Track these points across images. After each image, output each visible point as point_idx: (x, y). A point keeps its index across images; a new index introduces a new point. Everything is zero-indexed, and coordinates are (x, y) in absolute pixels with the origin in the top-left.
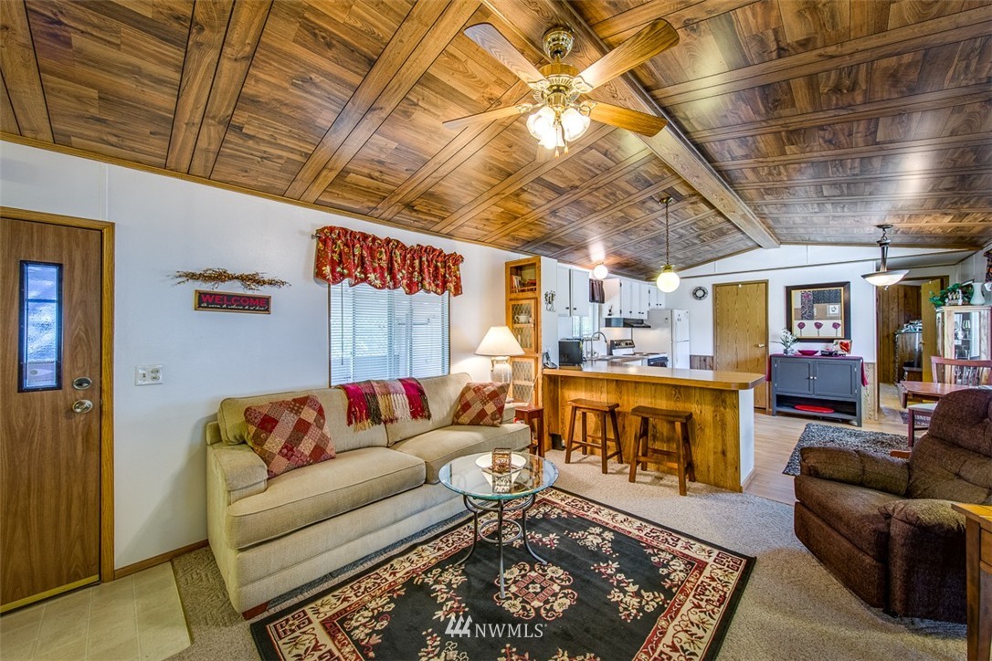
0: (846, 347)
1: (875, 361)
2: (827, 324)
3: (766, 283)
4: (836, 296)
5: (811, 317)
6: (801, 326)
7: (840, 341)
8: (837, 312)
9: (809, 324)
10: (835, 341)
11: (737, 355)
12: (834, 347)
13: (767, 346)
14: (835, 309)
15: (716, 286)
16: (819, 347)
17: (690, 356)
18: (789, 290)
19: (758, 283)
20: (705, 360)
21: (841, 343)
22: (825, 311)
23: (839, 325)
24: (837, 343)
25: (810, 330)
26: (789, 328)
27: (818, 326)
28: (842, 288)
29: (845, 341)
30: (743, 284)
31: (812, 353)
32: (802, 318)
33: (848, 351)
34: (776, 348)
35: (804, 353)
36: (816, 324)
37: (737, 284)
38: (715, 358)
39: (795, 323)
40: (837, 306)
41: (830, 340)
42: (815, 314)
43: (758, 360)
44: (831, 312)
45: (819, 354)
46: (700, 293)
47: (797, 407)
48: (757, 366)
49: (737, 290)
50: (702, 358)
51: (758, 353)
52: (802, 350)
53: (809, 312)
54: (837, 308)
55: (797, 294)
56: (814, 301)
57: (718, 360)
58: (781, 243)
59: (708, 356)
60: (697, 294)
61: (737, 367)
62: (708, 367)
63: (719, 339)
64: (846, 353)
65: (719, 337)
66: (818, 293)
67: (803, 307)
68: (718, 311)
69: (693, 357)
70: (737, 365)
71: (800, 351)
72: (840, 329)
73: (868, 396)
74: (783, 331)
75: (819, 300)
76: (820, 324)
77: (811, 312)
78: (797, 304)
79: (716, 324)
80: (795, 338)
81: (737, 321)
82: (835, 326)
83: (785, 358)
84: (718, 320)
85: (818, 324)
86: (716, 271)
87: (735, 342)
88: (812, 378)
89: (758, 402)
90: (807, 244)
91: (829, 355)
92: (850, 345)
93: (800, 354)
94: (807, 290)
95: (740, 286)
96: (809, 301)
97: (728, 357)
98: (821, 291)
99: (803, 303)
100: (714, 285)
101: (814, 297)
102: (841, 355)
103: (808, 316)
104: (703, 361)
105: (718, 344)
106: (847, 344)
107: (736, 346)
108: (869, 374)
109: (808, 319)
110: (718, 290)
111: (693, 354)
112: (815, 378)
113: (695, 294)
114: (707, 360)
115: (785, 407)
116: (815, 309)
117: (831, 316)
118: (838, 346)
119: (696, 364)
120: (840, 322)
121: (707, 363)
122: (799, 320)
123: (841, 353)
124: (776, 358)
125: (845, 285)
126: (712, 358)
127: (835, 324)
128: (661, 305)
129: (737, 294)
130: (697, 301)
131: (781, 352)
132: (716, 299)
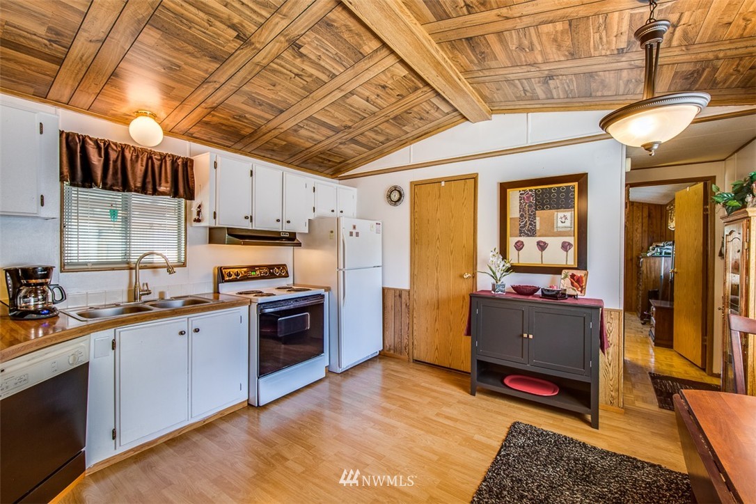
0: (578, 282)
1: (622, 308)
2: (554, 243)
3: (474, 178)
4: (567, 198)
5: (532, 233)
6: (519, 246)
7: (571, 272)
8: (568, 223)
9: (530, 243)
10: (564, 271)
11: (437, 289)
12: (562, 283)
13: (474, 277)
14: (565, 219)
15: (415, 185)
16: (542, 281)
17: (383, 289)
18: (504, 188)
19: (464, 178)
20: (400, 296)
21: (573, 276)
22: (551, 223)
23: (570, 244)
24: (566, 277)
25: (529, 254)
26: (503, 252)
27: (542, 246)
28: (576, 184)
29: (579, 273)
30: (449, 180)
31: (531, 291)
32: (521, 233)
33: (583, 290)
34: (484, 283)
35: (519, 290)
36: (538, 243)
37: (438, 181)
38: (411, 294)
39: (512, 241)
40: (568, 214)
41: (557, 271)
42: (538, 227)
43: (464, 297)
44: (560, 224)
45: (539, 293)
46: (395, 196)
47: (507, 381)
48: (462, 308)
49: (440, 190)
50: (397, 294)
51: (464, 288)
52: (517, 284)
53: (530, 224)
54: (569, 217)
55: (514, 196)
56: (536, 205)
57: (415, 297)
58: (492, 111)
59: (404, 290)
60: (392, 196)
61: (438, 308)
62: (404, 306)
63: (416, 266)
64: (579, 293)
65: (416, 262)
66: (543, 193)
67: (522, 216)
68: (416, 222)
69: (386, 291)
70: (438, 305)
71: (514, 288)
72: (572, 252)
73: (610, 365)
74: (492, 253)
75: (543, 205)
76: (545, 243)
77: (533, 224)
78: (514, 211)
79: (414, 242)
80: (508, 265)
81: (438, 238)
82: (565, 246)
83: (494, 298)
84: (417, 237)
85: (542, 244)
86: (412, 161)
87: (437, 269)
88: (525, 335)
89: (462, 362)
90: (527, 110)
91: (559, 295)
92: (584, 279)
93: (514, 291)
94: (528, 189)
95: (443, 184)
96: (530, 206)
97: (427, 293)
98: (546, 189)
99: (522, 209)
100: (411, 182)
101: (536, 200)
102: (570, 296)
103: (528, 230)
104: (398, 297)
105: (416, 273)
106: (581, 277)
107: (437, 276)
108: (611, 329)
109: (528, 236)
110: (416, 190)
111: (386, 286)
112: (531, 336)
113: (390, 196)
114: (403, 297)
115: (491, 380)
116: (538, 218)
117: (559, 230)
118: (568, 280)
119: (390, 302)
120: (572, 240)
121: (403, 301)
122: (516, 236)
123: (570, 292)
124: (477, 299)
125: (580, 178)
126: (409, 292)
127: (564, 243)
128: (342, 212)
129: (439, 197)
130: (392, 207)
131: (490, 288)
132: (414, 205)
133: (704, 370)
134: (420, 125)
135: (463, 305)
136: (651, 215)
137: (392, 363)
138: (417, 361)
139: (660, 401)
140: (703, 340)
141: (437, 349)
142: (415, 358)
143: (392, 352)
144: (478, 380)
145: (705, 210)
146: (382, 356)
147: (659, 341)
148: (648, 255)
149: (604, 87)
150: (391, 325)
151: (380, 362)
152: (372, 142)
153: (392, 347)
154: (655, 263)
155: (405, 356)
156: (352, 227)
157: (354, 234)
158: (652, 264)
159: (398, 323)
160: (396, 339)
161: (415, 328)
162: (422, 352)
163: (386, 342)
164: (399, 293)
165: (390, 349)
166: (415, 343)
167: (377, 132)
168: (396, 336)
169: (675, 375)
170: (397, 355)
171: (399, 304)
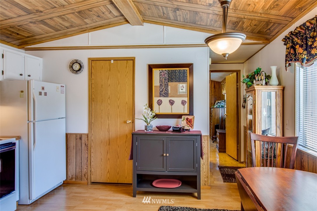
0: (190, 122)
1: (209, 134)
2: (178, 101)
3: (133, 60)
4: (184, 76)
5: (166, 95)
6: (160, 103)
7: (186, 117)
8: (184, 90)
9: (165, 101)
10: (183, 117)
11: (109, 132)
12: (182, 123)
13: (133, 122)
14: (182, 87)
15: (92, 61)
16: (171, 123)
17: (67, 135)
19: (127, 59)
20: (81, 138)
21: (187, 119)
22: (176, 89)
23: (185, 101)
24: (184, 120)
25: (165, 108)
26: (151, 106)
27: (172, 103)
28: (188, 69)
29: (190, 117)
30: (116, 60)
31: (167, 128)
32: (161, 95)
33: (192, 126)
34: (140, 125)
35: (160, 128)
36: (170, 101)
37: (109, 60)
38: (89, 136)
39: (155, 100)
40: (184, 85)
41: (179, 116)
42: (169, 92)
43: (127, 135)
44: (181, 91)
45: (171, 129)
46: (76, 67)
47: (154, 184)
48: (126, 142)
49: (110, 65)
50: (79, 137)
51: (126, 129)
52: (159, 125)
53: (166, 90)
54: (185, 87)
55: (156, 72)
56: (168, 79)
57: (92, 138)
58: (144, 21)
59: (84, 134)
60: (74, 67)
61: (109, 144)
62: (83, 145)
63: (93, 116)
64: (190, 128)
65: (93, 114)
66: (172, 73)
67: (161, 85)
68: (93, 86)
69: (69, 136)
70: (109, 142)
71: (157, 127)
72: (187, 106)
73: (204, 164)
74: (145, 107)
75: (172, 79)
76: (173, 101)
77: (167, 90)
78: (156, 82)
79: (92, 100)
80: (154, 114)
81: (109, 98)
82: (183, 103)
83: (146, 134)
84: (93, 96)
85: (172, 102)
86: (90, 43)
87: (108, 118)
88: (165, 155)
89: (126, 178)
90: (163, 24)
91: (179, 130)
92: (193, 120)
93: (157, 130)
94: (164, 69)
95: (112, 61)
96: (165, 79)
97: (101, 134)
98: (173, 70)
99: (161, 81)
100: (89, 59)
101: (168, 76)
102: (186, 130)
103: (164, 94)
104: (79, 140)
105: (93, 121)
106: (191, 119)
107: (109, 123)
108: (204, 145)
109: (164, 97)
110: (93, 64)
111: (70, 131)
112: (168, 155)
113: (72, 67)
114: (83, 139)
115: (145, 185)
116: (169, 87)
117: (180, 93)
118: (185, 121)
119: (72, 143)
120: (186, 99)
121: (83, 141)
122: (158, 97)
123: (186, 128)
124: (136, 136)
125: (190, 66)
126: (87, 135)
127: (183, 101)
128: (29, 76)
129: (110, 70)
130: (73, 75)
131: (144, 128)
132: (91, 74)
133: (238, 161)
134: (97, 20)
135: (126, 141)
136: (215, 87)
137: (74, 188)
138: (93, 183)
139: (224, 179)
140: (237, 147)
141: (109, 172)
142: (93, 181)
143: (74, 180)
144: (137, 187)
145: (237, 85)
146: (66, 184)
147: (220, 150)
148: (215, 107)
149: (201, 20)
150: (73, 161)
151: (64, 189)
152: (58, 26)
153: (74, 176)
154: (217, 111)
155: (84, 181)
156: (41, 88)
157: (43, 94)
158: (216, 112)
159: (79, 158)
160: (77, 170)
161: (92, 159)
162: (97, 177)
163: (69, 173)
164: (80, 137)
165: (72, 178)
166: (93, 170)
167: (64, 19)
168: (78, 168)
169: (228, 165)
170: (79, 181)
171: (79, 144)
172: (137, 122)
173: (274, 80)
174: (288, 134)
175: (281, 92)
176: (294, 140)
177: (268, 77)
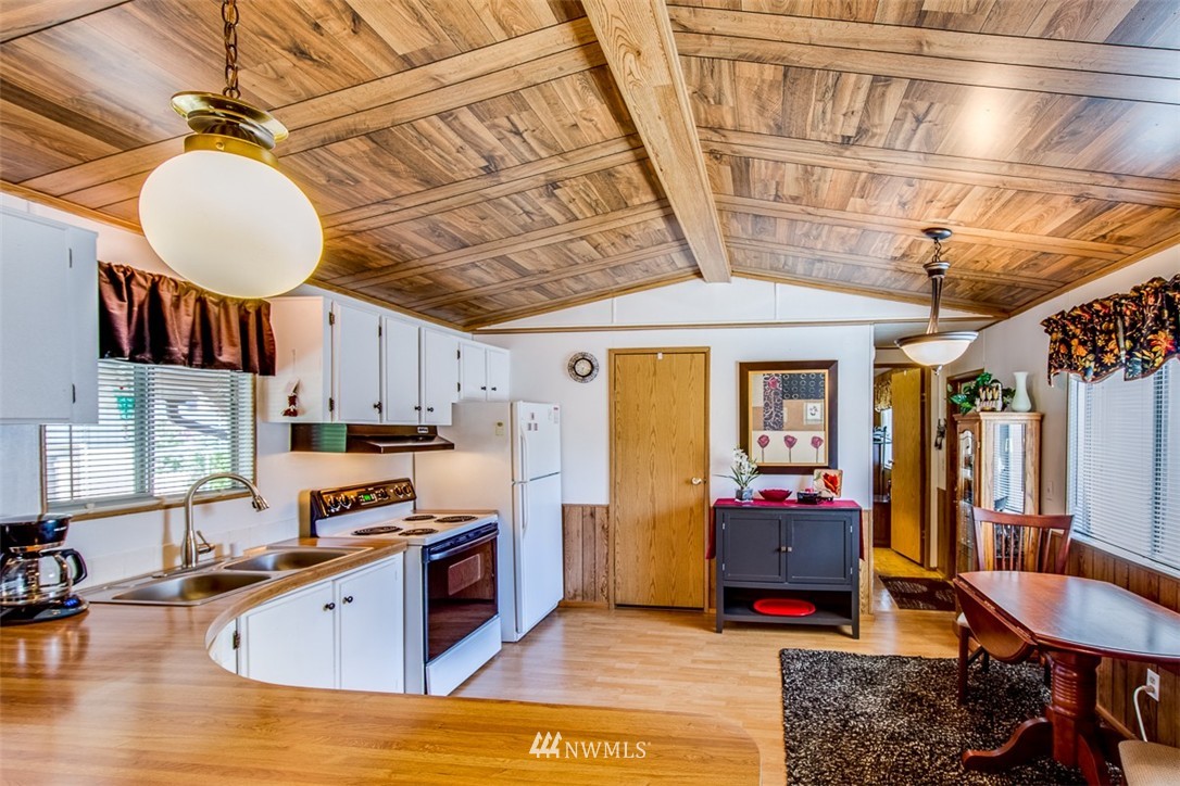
0: (832, 483)
1: (871, 508)
2: (803, 438)
3: (705, 353)
4: (817, 387)
5: (779, 426)
6: (764, 442)
7: (824, 472)
8: (818, 416)
9: (776, 437)
10: (816, 471)
11: (653, 501)
12: (815, 484)
13: (706, 482)
14: (815, 410)
15: (615, 354)
16: (791, 484)
17: (563, 507)
18: (745, 368)
19: (692, 352)
20: (592, 515)
21: (826, 476)
22: (800, 415)
23: (820, 439)
24: (819, 477)
25: (776, 453)
26: (744, 445)
27: (790, 442)
28: (826, 371)
29: (831, 473)
30: (667, 352)
31: (782, 496)
32: (766, 426)
33: (837, 491)
34: (723, 487)
35: (768, 496)
36: (786, 438)
37: (653, 352)
38: (612, 510)
39: (754, 436)
40: (818, 405)
41: (808, 470)
42: (785, 420)
43: (691, 509)
44: (810, 417)
45: (793, 498)
46: (583, 368)
47: (758, 607)
48: (690, 523)
49: (655, 365)
50: (588, 511)
51: (691, 496)
52: (762, 490)
53: (777, 415)
54: (819, 409)
55: (757, 380)
56: (783, 393)
57: (617, 514)
58: (734, 273)
59: (599, 506)
60: (578, 368)
61: (654, 527)
62: (599, 529)
63: (619, 469)
64: (834, 494)
65: (619, 465)
66: (790, 380)
67: (766, 405)
68: (618, 408)
69: (567, 510)
70: (654, 523)
71: (761, 493)
72: (823, 448)
73: (864, 570)
74: (735, 452)
75: (791, 393)
76: (793, 438)
77: (779, 415)
78: (757, 399)
79: (616, 436)
80: (755, 466)
81: (654, 431)
82: (816, 442)
83: (739, 507)
84: (619, 429)
85: (790, 440)
86: (615, 320)
87: (652, 474)
88: (783, 549)
89: (691, 596)
90: (775, 280)
91: (808, 499)
92: (838, 479)
93: (761, 498)
94: (773, 372)
95: (660, 356)
96: (776, 394)
97: (637, 506)
98: (794, 375)
99: (766, 397)
100: (610, 350)
101: (783, 387)
102: (825, 499)
103: (774, 423)
104: (588, 518)
105: (618, 480)
106: (835, 478)
107: (653, 484)
109: (774, 429)
110: (618, 362)
111: (567, 502)
112: (790, 549)
113: (574, 368)
114: (597, 516)
115: (738, 610)
116: (785, 409)
117: (810, 423)
118: (821, 482)
119: (576, 524)
120: (823, 435)
121: (597, 521)
122: (760, 430)
123: (826, 494)
124: (723, 511)
125: (830, 365)
126: (607, 508)
127: (814, 438)
128: (494, 389)
129: (655, 374)
130: (577, 383)
131: (733, 495)
132: (614, 382)
135: (690, 520)
138: (620, 606)
139: (898, 602)
141: (653, 583)
142: (618, 602)
143: (579, 599)
145: (922, 397)
146: (563, 608)
150: (577, 560)
151: (559, 616)
152: (563, 290)
153: (580, 592)
155: (602, 602)
156: (531, 416)
157: (533, 426)
159: (589, 555)
160: (586, 579)
161: (618, 558)
162: (629, 592)
163: (569, 585)
164: (592, 512)
165: (575, 596)
166: (619, 580)
167: (579, 280)
168: (586, 574)
169: (900, 575)
170: (591, 603)
171: (590, 528)
172: (714, 482)
173: (1021, 401)
174: (1051, 510)
175: (1035, 425)
176: (1065, 522)
177: (1009, 393)
